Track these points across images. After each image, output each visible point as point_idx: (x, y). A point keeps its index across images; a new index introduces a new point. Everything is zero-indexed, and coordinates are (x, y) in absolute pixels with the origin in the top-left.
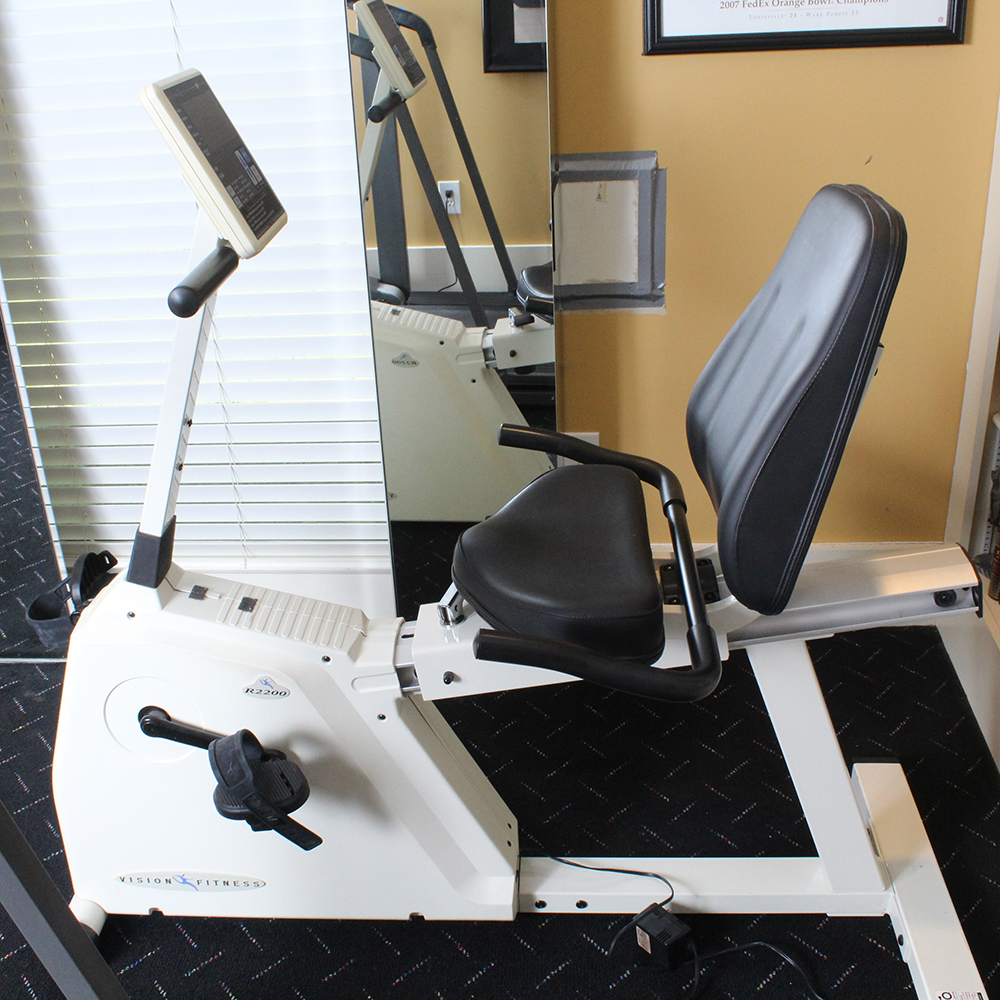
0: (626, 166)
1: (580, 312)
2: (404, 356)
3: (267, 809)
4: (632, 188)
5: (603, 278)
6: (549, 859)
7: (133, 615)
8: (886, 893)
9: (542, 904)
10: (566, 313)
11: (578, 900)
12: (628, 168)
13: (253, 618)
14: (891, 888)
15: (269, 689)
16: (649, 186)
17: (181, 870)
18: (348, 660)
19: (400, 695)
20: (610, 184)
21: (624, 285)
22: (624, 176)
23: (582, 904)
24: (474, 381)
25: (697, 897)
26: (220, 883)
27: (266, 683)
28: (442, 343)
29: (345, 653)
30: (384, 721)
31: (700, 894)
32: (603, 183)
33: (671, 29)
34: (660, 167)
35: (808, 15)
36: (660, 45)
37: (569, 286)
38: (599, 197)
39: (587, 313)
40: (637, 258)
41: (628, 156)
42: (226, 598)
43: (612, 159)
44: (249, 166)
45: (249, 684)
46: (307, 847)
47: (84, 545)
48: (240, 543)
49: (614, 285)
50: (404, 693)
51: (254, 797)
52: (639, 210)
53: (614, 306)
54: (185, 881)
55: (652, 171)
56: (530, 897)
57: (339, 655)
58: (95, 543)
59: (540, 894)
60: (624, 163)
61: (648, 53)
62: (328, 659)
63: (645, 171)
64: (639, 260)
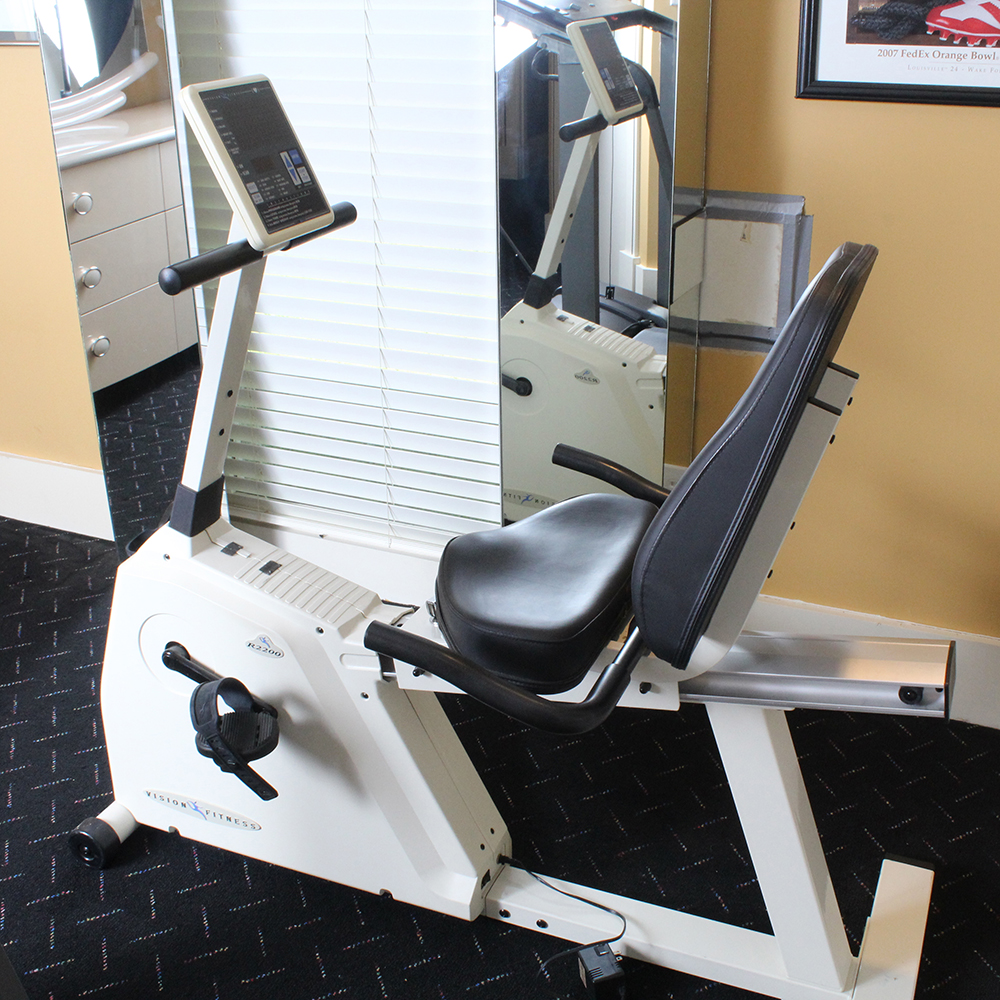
0: (772, 208)
1: (717, 350)
2: (587, 372)
3: (228, 752)
4: (776, 232)
5: (742, 319)
6: (525, 871)
7: (168, 557)
8: (843, 995)
9: (506, 914)
10: (704, 349)
11: (539, 919)
12: (774, 211)
13: (268, 581)
14: (851, 992)
15: (265, 646)
16: (793, 231)
17: (194, 797)
18: (338, 636)
19: (380, 678)
20: (755, 225)
21: (761, 328)
22: (769, 218)
23: (542, 924)
24: (652, 407)
25: (652, 946)
26: (224, 818)
27: (265, 641)
28: (625, 365)
29: (336, 629)
30: (366, 700)
31: (655, 944)
32: (747, 223)
33: (825, 73)
34: (806, 214)
35: (970, 69)
36: (812, 88)
37: (708, 322)
38: (744, 237)
39: (724, 351)
40: (776, 303)
41: (775, 198)
42: (253, 558)
43: (759, 200)
44: (296, 167)
45: (251, 639)
46: (265, 798)
47: (256, 500)
48: (387, 523)
49: (752, 327)
50: (384, 677)
51: (217, 738)
52: (782, 254)
53: (751, 349)
54: (196, 809)
55: (798, 216)
56: (496, 904)
57: (331, 629)
58: (267, 500)
59: (505, 903)
60: (771, 205)
61: (799, 96)
62: (321, 631)
63: (791, 216)
64: (779, 306)
